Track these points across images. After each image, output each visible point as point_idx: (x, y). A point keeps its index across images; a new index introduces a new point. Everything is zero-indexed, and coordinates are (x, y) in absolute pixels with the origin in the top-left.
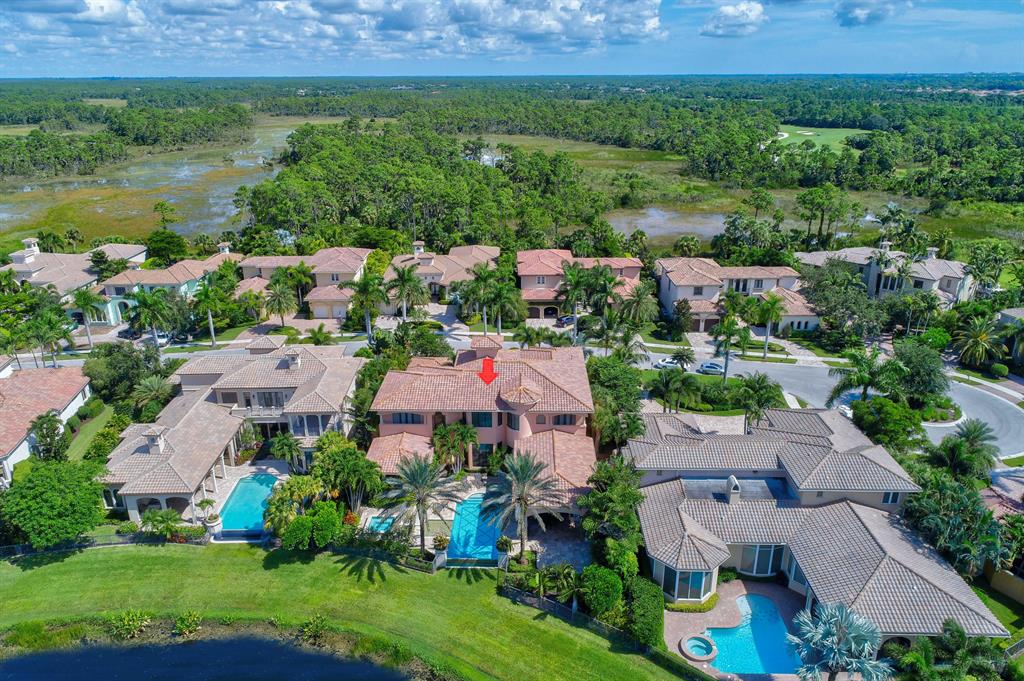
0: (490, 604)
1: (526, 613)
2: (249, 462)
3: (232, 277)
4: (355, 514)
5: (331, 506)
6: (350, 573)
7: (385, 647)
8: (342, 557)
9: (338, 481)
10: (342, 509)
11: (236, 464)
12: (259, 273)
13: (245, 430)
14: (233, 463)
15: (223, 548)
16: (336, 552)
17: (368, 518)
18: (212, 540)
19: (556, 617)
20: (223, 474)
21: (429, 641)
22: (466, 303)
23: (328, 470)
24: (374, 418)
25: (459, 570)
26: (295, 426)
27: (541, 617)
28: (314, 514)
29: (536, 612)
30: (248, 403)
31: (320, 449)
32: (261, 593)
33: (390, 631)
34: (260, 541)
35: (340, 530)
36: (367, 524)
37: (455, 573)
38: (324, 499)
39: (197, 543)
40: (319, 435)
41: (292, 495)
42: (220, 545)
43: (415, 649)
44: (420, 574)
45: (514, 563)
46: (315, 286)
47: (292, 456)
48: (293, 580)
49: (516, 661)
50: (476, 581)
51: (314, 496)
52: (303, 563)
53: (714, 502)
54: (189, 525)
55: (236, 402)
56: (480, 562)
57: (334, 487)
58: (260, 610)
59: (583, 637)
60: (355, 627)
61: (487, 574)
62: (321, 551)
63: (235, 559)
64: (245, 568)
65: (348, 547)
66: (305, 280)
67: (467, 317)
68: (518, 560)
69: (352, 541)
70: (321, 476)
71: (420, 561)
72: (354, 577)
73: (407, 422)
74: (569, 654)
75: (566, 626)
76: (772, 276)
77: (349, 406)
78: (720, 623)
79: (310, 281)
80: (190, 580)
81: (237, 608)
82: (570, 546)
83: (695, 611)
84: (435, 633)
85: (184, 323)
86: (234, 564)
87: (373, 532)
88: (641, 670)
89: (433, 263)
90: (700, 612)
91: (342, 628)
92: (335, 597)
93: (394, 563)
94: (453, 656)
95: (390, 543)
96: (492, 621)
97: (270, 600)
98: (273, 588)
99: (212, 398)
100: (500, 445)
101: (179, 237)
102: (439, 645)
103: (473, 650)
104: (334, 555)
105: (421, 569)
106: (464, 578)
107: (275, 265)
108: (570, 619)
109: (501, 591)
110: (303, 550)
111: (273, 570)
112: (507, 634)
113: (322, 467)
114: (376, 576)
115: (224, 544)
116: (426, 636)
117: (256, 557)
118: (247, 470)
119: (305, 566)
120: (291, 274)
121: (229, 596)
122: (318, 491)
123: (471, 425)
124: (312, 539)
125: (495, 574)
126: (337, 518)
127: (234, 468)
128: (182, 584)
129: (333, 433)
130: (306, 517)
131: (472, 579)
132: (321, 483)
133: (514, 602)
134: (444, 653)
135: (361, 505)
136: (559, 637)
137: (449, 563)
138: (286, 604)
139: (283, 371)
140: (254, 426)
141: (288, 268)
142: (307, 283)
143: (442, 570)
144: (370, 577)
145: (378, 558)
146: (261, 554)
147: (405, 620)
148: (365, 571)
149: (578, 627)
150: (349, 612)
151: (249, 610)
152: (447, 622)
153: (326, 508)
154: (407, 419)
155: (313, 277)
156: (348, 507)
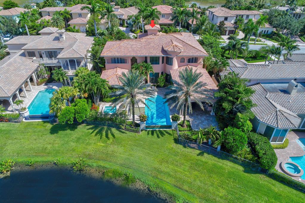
0: (172, 148)
1: (193, 153)
2: (44, 84)
3: (37, 16)
4: (96, 106)
5: (84, 101)
6: (96, 135)
7: (120, 175)
8: (91, 126)
9: (87, 89)
10: (90, 103)
11: (38, 85)
12: (49, 14)
13: (40, 69)
14: (36, 84)
15: (29, 124)
16: (88, 124)
17: (104, 107)
18: (24, 120)
19: (209, 154)
20: (31, 89)
21: (144, 170)
22: (134, 24)
23: (81, 83)
24: (102, 60)
25: (152, 131)
26: (64, 65)
27: (201, 154)
28: (75, 106)
29: (198, 152)
30: (41, 57)
31: (77, 75)
32: (49, 147)
33: (121, 165)
34: (49, 120)
35: (89, 113)
36: (103, 110)
37: (150, 133)
38: (80, 98)
39: (16, 122)
40: (76, 69)
41: (62, 96)
42: (28, 122)
43: (137, 176)
44: (133, 134)
45: (180, 126)
46: (72, 19)
47: (63, 79)
48: (66, 139)
49: (195, 180)
50: (162, 136)
51: (74, 97)
52: (71, 130)
53: (282, 94)
54: (11, 113)
55: (35, 56)
56: (162, 127)
57: (85, 92)
58: (49, 156)
59: (227, 165)
60: (102, 163)
61: (167, 133)
62: (80, 124)
63: (35, 129)
64: (40, 134)
65: (95, 121)
66: (68, 16)
67: (135, 31)
68: (182, 125)
69: (96, 119)
70: (78, 86)
71: (132, 127)
72: (98, 136)
73: (118, 63)
74: (223, 175)
75: (216, 159)
76: (253, 14)
77: (89, 54)
78: (294, 154)
79: (70, 17)
80: (10, 141)
81: (36, 156)
82: (205, 118)
83: (280, 148)
84: (146, 165)
85: (16, 31)
86: (35, 132)
87: (106, 114)
88: (266, 183)
89: (119, 11)
90: (282, 148)
91: (95, 164)
92: (90, 148)
93: (118, 128)
94: (158, 179)
95: (116, 119)
96: (176, 157)
97: (54, 150)
98: (56, 144)
99: (23, 55)
100: (162, 73)
101: (17, 4)
102: (150, 173)
103: (169, 175)
104: (87, 126)
105: (133, 131)
106: (155, 134)
107: (55, 10)
108: (218, 155)
109: (177, 141)
110: (70, 124)
111: (55, 134)
112: (186, 164)
113: (78, 82)
114: (110, 135)
115: (30, 122)
116: (142, 168)
117: (47, 128)
118: (43, 87)
119: (72, 131)
120: (62, 14)
121: (31, 149)
122: (77, 94)
123: (150, 63)
124: (75, 118)
125: (171, 132)
126: (88, 107)
127: (36, 87)
128: (5, 144)
129: (83, 68)
130: (71, 107)
131: (160, 136)
132: (78, 90)
133: (185, 147)
134: (153, 177)
135: (99, 101)
136: (214, 165)
137: (147, 127)
138: (63, 153)
139: (57, 41)
140: (45, 67)
141: (60, 11)
142: (69, 17)
143: (144, 131)
144: (107, 136)
145: (110, 126)
146: (49, 126)
147: (128, 159)
148: (104, 133)
149: (223, 159)
150: (98, 156)
151: (43, 156)
152: (152, 159)
153: (81, 102)
154: (118, 61)
155: (71, 15)
156: (93, 102)
